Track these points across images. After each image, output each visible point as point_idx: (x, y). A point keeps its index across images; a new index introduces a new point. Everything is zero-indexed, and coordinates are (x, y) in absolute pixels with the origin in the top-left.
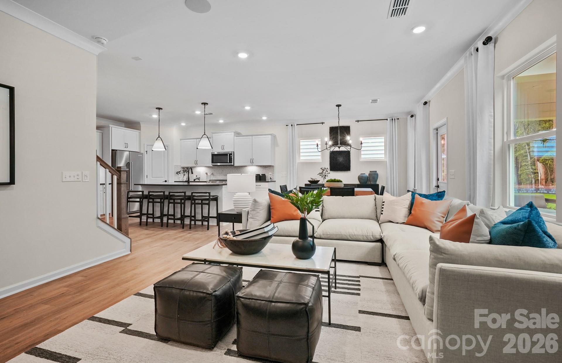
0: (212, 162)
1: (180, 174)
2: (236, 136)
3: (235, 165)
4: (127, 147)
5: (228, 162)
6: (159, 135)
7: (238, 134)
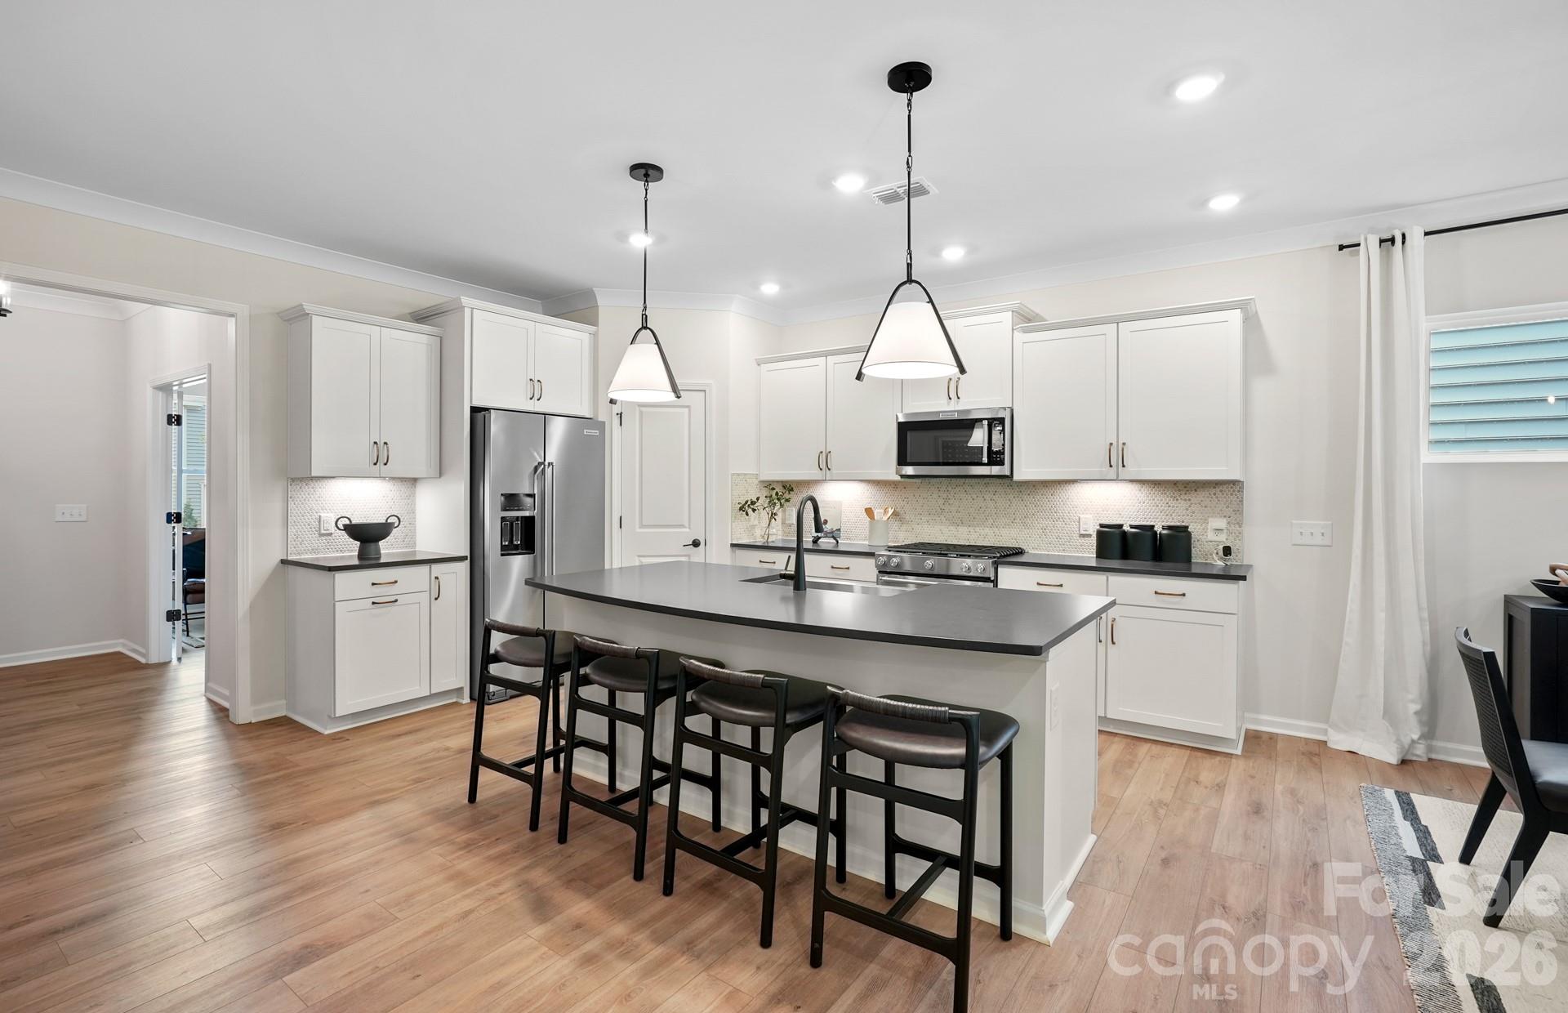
0: (902, 461)
1: (754, 510)
2: (1026, 331)
3: (1016, 477)
4: (536, 397)
5: (985, 460)
6: (645, 318)
7: (1027, 320)
